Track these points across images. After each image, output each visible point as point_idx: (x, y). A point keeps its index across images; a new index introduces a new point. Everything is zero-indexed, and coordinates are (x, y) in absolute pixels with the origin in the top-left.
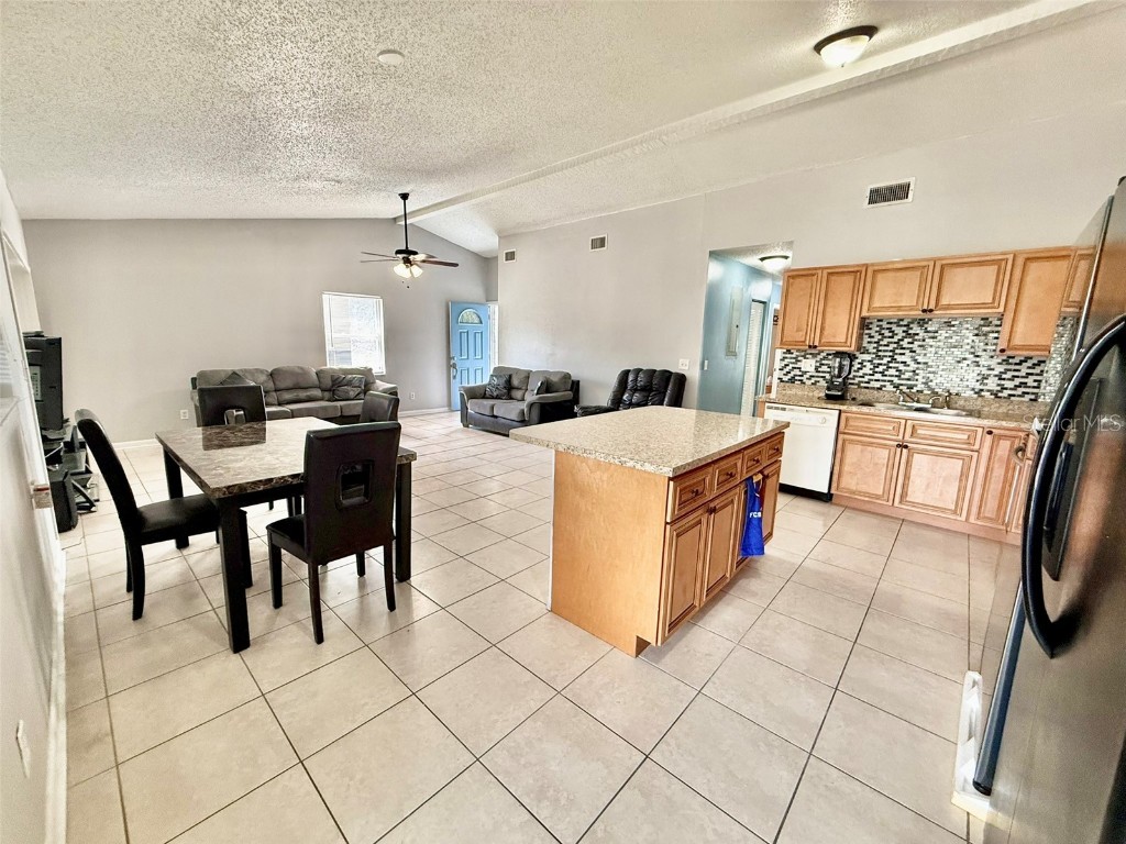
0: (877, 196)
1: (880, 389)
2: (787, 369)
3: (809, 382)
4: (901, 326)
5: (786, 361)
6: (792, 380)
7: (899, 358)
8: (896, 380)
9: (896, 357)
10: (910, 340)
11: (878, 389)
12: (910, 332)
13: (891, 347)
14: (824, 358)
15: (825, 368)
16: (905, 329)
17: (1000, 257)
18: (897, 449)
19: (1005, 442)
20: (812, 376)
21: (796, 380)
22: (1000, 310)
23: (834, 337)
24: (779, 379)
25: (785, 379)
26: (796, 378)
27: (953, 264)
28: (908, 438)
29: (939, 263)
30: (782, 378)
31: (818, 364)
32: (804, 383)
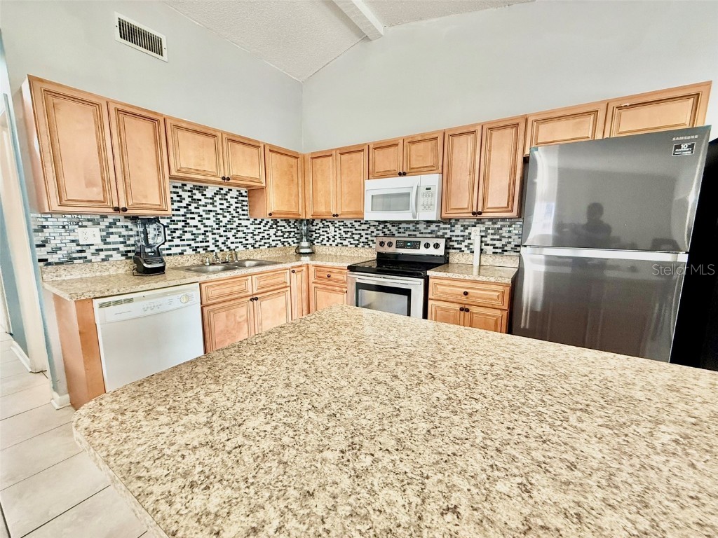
0: (129, 33)
1: (181, 254)
3: (97, 259)
4: (186, 191)
5: (47, 231)
7: (192, 222)
8: (193, 244)
9: (188, 221)
10: (196, 205)
11: (180, 254)
12: (194, 197)
13: (183, 211)
14: (112, 224)
15: (114, 238)
16: (189, 194)
17: (257, 145)
18: (251, 302)
19: (299, 276)
20: (99, 250)
21: (75, 258)
22: (264, 185)
23: (145, 197)
24: (40, 260)
25: (53, 259)
26: (74, 255)
27: (233, 140)
28: (255, 292)
29: (225, 136)
30: (46, 260)
31: (104, 233)
32: (90, 261)
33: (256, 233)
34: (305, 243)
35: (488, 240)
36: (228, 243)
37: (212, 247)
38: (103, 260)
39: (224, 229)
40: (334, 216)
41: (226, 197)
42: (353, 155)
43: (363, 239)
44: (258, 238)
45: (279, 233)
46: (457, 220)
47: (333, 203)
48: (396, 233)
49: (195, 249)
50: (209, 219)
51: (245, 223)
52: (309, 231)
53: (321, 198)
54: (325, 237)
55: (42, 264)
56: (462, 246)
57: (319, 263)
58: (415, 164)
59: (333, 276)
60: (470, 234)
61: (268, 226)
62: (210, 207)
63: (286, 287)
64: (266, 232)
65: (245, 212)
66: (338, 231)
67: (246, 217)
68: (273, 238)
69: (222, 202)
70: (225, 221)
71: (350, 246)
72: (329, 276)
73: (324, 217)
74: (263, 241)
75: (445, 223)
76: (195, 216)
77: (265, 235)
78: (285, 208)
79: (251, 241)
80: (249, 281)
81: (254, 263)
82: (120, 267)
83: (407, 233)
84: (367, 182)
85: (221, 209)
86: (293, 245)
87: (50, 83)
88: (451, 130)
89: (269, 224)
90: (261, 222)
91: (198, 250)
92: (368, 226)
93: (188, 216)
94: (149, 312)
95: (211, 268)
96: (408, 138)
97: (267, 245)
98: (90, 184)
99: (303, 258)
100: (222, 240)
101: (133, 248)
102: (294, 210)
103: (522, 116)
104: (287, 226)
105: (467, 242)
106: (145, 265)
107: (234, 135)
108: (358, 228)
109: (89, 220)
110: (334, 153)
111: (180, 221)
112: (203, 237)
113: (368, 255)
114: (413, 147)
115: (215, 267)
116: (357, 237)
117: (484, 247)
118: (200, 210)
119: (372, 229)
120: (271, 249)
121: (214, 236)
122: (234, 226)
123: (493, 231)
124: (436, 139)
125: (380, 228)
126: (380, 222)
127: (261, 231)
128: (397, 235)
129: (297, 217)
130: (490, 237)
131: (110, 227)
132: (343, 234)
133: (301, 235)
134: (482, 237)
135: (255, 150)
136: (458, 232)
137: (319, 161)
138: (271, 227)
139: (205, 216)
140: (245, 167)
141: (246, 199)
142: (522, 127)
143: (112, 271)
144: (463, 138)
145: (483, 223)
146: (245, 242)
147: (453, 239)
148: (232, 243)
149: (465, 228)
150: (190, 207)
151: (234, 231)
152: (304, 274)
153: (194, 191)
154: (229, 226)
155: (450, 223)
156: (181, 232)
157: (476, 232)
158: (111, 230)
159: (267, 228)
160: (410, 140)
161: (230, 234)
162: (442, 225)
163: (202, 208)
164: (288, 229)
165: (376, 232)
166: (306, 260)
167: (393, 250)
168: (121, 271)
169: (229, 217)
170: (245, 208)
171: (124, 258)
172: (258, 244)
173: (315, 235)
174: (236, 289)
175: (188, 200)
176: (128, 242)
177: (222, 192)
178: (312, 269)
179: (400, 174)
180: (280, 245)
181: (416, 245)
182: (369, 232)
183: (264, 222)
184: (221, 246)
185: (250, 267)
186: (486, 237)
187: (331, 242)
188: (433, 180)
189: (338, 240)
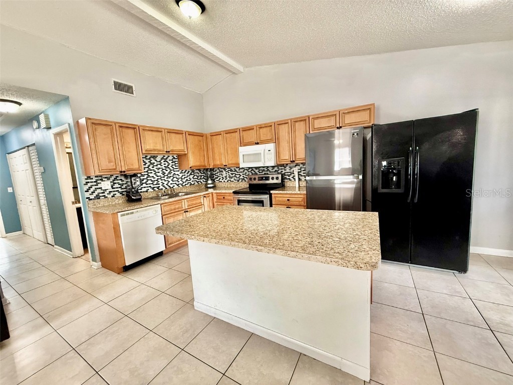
0: (119, 87)
1: (147, 191)
2: (92, 190)
3: (110, 196)
5: (89, 185)
6: (98, 197)
8: (152, 186)
9: (149, 174)
10: (152, 166)
12: (152, 162)
13: (147, 169)
14: (115, 179)
15: (116, 186)
16: (149, 160)
17: (181, 132)
18: (185, 213)
19: (208, 199)
20: (110, 192)
21: (101, 196)
22: (186, 153)
23: (132, 165)
24: (87, 198)
25: (92, 197)
26: (100, 195)
27: (170, 132)
28: (186, 208)
29: (166, 130)
30: (89, 198)
31: (112, 184)
32: (107, 197)
33: (183, 178)
34: (210, 182)
35: (301, 173)
36: (169, 184)
37: (161, 187)
38: (112, 196)
39: (167, 177)
40: (224, 166)
41: (167, 160)
42: (232, 134)
43: (241, 177)
44: (184, 180)
45: (196, 177)
46: (287, 165)
47: (223, 159)
48: (258, 173)
49: (153, 188)
50: (159, 172)
51: (176, 173)
52: (212, 174)
53: (217, 157)
54: (221, 177)
55: (88, 200)
56: (291, 177)
57: (218, 191)
58: (262, 138)
59: (226, 197)
60: (293, 171)
61: (189, 174)
62: (159, 166)
63: (202, 205)
64: (189, 177)
65: (177, 167)
66: (228, 174)
67: (177, 170)
68: (192, 180)
69: (165, 163)
70: (167, 172)
71: (235, 181)
72: (224, 198)
73: (219, 167)
74: (187, 182)
75: (281, 166)
76: (152, 171)
77: (188, 178)
78: (198, 164)
79: (181, 182)
80: (183, 202)
81: (183, 194)
82: (120, 199)
83: (264, 172)
84: (240, 148)
85: (165, 167)
86: (203, 183)
87: (93, 119)
88: (278, 122)
89: (190, 172)
90: (185, 172)
91: (155, 189)
92: (243, 170)
93: (149, 172)
94: (140, 218)
95: (163, 198)
96: (258, 125)
97: (189, 184)
98: (110, 162)
99: (209, 190)
100: (166, 183)
101: (125, 190)
102: (203, 164)
103: (307, 116)
104: (199, 173)
105: (293, 175)
106: (133, 197)
107: (170, 130)
108: (238, 171)
109: (106, 178)
110: (222, 133)
111: (145, 175)
112: (157, 182)
113: (244, 185)
114: (261, 130)
115: (164, 197)
116: (238, 176)
117: (300, 177)
118: (155, 168)
119: (246, 171)
120: (192, 186)
121: (162, 181)
122: (171, 175)
123: (303, 169)
124: (271, 126)
125: (250, 170)
126: (249, 168)
127: (186, 176)
128: (259, 174)
129: (205, 168)
130: (303, 172)
131: (115, 180)
132: (231, 175)
133: (208, 177)
134: (299, 172)
135: (181, 136)
136: (288, 171)
137: (214, 137)
138: (191, 174)
139: (157, 171)
140: (176, 145)
141: (177, 160)
142: (307, 121)
143: (117, 201)
144: (283, 126)
145: (299, 165)
146: (178, 183)
147: (286, 174)
148: (171, 184)
149: (291, 168)
150: (150, 167)
151: (172, 178)
152: (211, 198)
153: (151, 159)
154: (169, 175)
155: (284, 166)
156: (146, 180)
157: (296, 170)
158: (115, 182)
159: (188, 175)
160: (259, 127)
161: (170, 180)
162: (280, 168)
163: (155, 167)
164: (200, 174)
165: (248, 173)
166: (211, 190)
167: (256, 182)
168: (120, 202)
169: (169, 170)
170: (176, 165)
171: (121, 195)
172: (184, 183)
173: (215, 177)
174: (177, 206)
175: (149, 163)
176: (122, 187)
177: (165, 158)
178: (215, 195)
179: (256, 143)
180: (196, 183)
181: (267, 179)
182: (244, 173)
183: (187, 171)
184: (166, 186)
185: (181, 196)
186: (301, 172)
187: (224, 180)
188: (271, 146)
189: (228, 179)
